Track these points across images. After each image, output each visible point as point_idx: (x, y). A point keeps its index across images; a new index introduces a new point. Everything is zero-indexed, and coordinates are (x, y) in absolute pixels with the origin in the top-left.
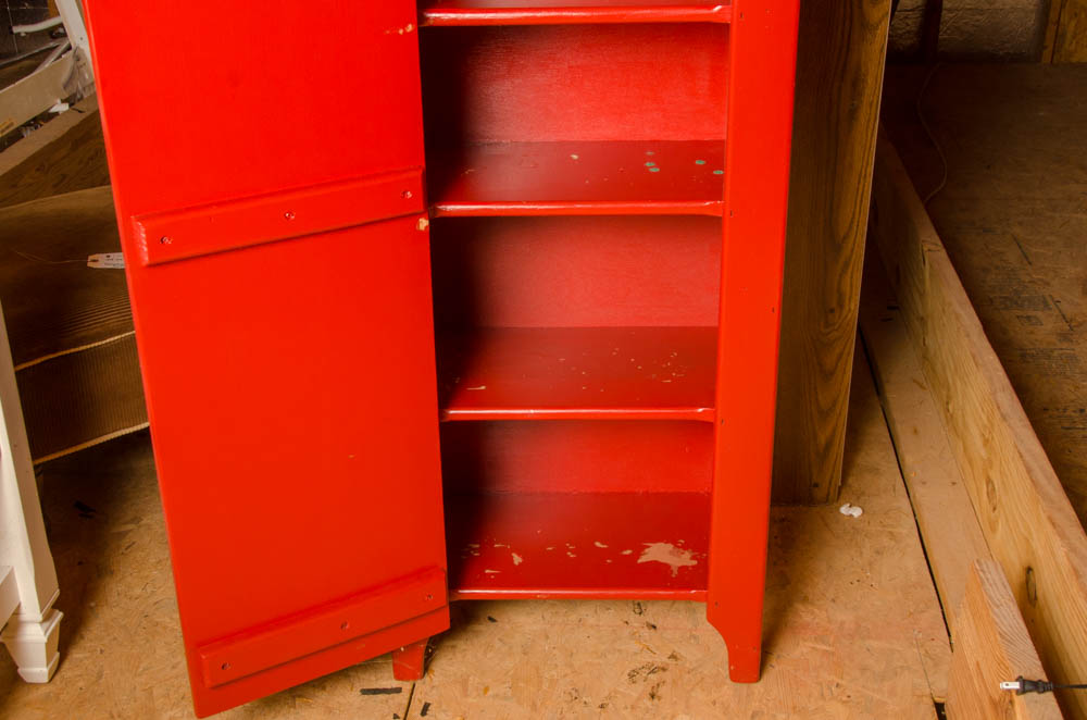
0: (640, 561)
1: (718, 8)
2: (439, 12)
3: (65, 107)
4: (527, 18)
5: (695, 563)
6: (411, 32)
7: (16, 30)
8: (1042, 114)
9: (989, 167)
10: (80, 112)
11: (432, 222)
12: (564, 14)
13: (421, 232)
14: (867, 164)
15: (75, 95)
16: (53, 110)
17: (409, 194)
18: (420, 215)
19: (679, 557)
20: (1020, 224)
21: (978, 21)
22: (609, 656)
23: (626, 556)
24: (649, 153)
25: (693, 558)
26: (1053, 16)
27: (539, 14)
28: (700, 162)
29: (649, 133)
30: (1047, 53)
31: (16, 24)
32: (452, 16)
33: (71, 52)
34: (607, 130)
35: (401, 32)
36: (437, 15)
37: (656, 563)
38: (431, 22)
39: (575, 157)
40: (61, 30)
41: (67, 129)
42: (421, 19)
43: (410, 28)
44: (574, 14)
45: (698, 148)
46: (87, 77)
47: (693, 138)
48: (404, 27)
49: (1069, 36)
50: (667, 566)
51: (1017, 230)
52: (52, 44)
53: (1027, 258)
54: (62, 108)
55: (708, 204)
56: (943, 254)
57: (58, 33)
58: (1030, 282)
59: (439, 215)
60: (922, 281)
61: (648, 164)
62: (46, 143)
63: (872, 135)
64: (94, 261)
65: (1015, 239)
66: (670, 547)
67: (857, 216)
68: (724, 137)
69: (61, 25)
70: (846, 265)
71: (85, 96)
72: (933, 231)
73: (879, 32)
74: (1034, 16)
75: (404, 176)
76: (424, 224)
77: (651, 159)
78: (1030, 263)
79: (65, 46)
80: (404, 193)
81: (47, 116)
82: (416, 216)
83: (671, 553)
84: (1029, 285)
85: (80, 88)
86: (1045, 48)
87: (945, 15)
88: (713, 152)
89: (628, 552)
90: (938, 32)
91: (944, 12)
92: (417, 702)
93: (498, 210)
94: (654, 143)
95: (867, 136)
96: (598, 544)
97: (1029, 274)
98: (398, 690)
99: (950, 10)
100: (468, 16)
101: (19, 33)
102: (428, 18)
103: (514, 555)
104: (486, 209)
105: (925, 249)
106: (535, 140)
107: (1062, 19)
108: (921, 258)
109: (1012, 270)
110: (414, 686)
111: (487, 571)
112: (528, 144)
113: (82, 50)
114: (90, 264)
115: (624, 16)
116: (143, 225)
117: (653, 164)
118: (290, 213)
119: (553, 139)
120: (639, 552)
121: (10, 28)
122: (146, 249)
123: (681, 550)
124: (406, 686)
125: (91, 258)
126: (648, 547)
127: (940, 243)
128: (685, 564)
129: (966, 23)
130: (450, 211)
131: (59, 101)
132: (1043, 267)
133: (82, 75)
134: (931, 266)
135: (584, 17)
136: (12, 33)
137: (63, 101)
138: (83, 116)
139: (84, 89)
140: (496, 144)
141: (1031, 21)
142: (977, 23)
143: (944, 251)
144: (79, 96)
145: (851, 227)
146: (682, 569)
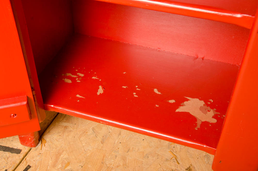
0: (177, 111)
5: (215, 121)
19: (205, 113)
22: (150, 158)
23: (171, 103)
25: (215, 117)
37: (187, 115)
50: (194, 119)
66: (202, 103)
83: (201, 109)
89: (172, 101)
92: (25, 162)
96: (156, 91)
98: (18, 151)
103: (100, 87)
110: (31, 149)
111: (78, 96)
120: (179, 103)
123: (209, 108)
124: (25, 149)
126: (187, 100)
128: (208, 120)
146: (205, 124)
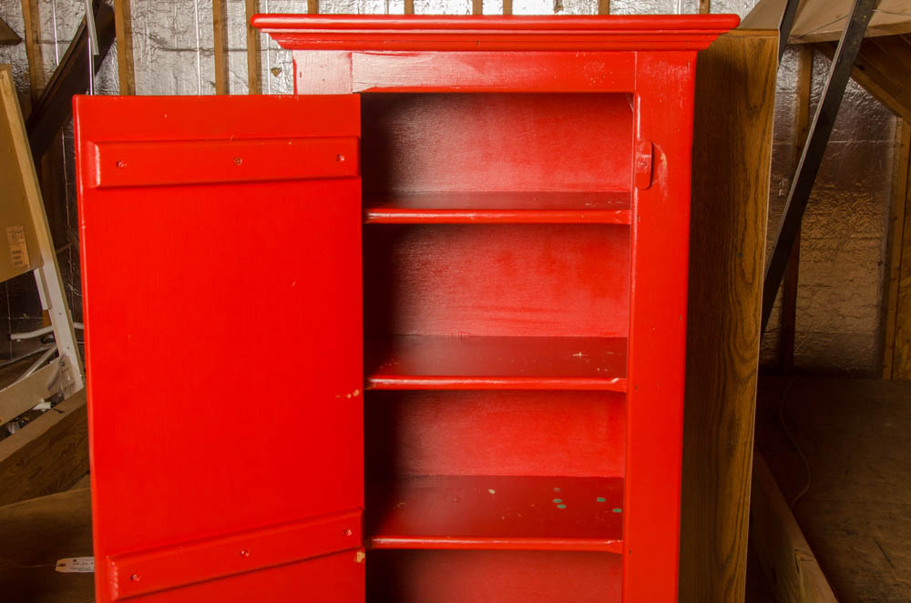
1: (615, 380)
2: (380, 378)
3: (48, 406)
4: (454, 384)
6: (358, 396)
7: (13, 337)
8: (888, 425)
9: (847, 472)
10: (61, 412)
11: (369, 554)
12: (487, 381)
13: (359, 564)
14: (745, 494)
15: (56, 395)
16: (37, 408)
17: (350, 533)
18: (358, 550)
20: (880, 527)
21: (826, 342)
24: (556, 489)
26: (889, 341)
27: (466, 382)
28: (600, 500)
29: (555, 470)
30: (887, 371)
31: (14, 333)
32: (392, 381)
33: (58, 359)
34: (519, 467)
35: (349, 396)
36: (380, 381)
38: (374, 386)
39: (492, 492)
40: (51, 337)
41: (48, 428)
42: (366, 383)
43: (357, 393)
44: (495, 382)
45: (600, 484)
46: (69, 378)
47: (594, 475)
48: (352, 392)
49: (904, 357)
51: (879, 534)
52: (42, 349)
53: (889, 561)
54: (44, 406)
55: (609, 542)
56: (814, 564)
57: (48, 339)
58: (895, 585)
59: (374, 547)
60: (798, 587)
61: (556, 501)
62: (29, 440)
63: (748, 470)
64: (63, 565)
65: (877, 543)
67: (738, 539)
68: (622, 475)
69: (52, 333)
70: (730, 582)
71: (66, 398)
72: (804, 541)
73: (749, 385)
74: (872, 341)
75: (346, 517)
76: (361, 556)
77: (558, 495)
78: (893, 566)
79: (53, 350)
80: (346, 531)
81: (33, 414)
82: (353, 551)
84: (895, 588)
85: (62, 388)
86: (886, 366)
87: (798, 337)
88: (612, 489)
90: (793, 350)
91: (797, 335)
93: (426, 543)
94: (560, 480)
95: (743, 469)
97: (893, 578)
99: (802, 333)
100: (406, 381)
101: (16, 340)
102: (372, 383)
104: (414, 543)
105: (798, 558)
106: (457, 473)
107: (896, 344)
108: (794, 564)
109: (877, 572)
112: (452, 478)
113: (67, 357)
114: (58, 569)
115: (537, 384)
116: (117, 565)
117: (560, 501)
118: (246, 551)
119: (473, 472)
121: (9, 335)
122: (116, 586)
125: (59, 562)
127: (811, 552)
129: (816, 344)
130: (384, 544)
131: (42, 400)
132: (905, 571)
133: (64, 377)
134: (805, 575)
135: (504, 385)
136: (10, 339)
137: (46, 401)
138: (63, 416)
139: (65, 389)
140: (423, 476)
141: (871, 344)
142: (826, 345)
143: (815, 560)
144: (60, 395)
145: (733, 549)
